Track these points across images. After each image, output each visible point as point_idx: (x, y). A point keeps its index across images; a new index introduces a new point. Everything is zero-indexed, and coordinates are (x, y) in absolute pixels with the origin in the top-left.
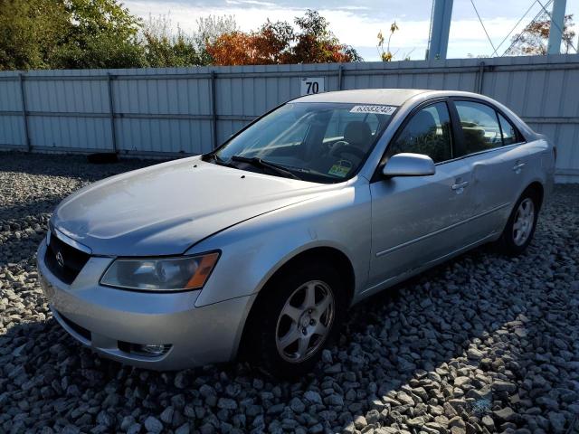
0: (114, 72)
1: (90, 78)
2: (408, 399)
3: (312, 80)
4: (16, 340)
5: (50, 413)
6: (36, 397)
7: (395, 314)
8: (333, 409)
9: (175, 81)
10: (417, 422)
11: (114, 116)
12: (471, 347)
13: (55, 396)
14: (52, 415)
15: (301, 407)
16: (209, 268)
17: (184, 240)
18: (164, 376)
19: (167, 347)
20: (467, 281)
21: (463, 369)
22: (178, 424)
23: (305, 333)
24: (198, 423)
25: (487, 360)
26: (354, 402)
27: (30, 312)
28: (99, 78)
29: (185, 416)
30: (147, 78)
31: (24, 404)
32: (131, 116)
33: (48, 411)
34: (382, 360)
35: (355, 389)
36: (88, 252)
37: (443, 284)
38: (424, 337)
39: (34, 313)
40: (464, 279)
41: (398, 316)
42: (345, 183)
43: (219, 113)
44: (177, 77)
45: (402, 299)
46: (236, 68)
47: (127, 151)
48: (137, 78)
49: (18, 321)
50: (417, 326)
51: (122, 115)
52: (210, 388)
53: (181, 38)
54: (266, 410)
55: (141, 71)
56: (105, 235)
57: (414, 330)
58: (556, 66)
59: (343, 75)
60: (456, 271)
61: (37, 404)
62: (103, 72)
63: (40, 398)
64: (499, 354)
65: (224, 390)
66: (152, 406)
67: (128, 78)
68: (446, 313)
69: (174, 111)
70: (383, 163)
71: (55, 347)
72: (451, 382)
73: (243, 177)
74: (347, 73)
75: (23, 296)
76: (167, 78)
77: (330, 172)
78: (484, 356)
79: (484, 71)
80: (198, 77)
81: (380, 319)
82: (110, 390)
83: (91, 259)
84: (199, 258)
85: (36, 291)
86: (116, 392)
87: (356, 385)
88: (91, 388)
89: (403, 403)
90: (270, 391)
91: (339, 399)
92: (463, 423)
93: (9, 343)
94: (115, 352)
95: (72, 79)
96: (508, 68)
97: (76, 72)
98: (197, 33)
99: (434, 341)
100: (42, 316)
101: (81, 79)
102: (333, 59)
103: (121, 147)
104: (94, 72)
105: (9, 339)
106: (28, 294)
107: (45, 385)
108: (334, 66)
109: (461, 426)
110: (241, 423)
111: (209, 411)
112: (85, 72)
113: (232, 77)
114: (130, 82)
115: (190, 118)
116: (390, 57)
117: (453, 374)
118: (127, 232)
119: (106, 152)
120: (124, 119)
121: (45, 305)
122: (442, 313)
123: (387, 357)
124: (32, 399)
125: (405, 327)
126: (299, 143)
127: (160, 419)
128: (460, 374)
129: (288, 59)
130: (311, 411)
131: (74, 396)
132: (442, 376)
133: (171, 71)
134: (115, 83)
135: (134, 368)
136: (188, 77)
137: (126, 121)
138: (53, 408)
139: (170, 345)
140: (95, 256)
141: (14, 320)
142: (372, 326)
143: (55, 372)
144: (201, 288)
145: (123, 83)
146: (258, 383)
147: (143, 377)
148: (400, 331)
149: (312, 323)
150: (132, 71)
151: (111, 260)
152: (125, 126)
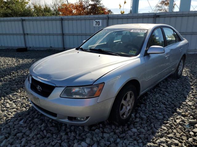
0: (23, 18)
1: (15, 21)
2: (165, 128)
3: (97, 21)
4: (19, 118)
5: (44, 144)
6: (36, 139)
7: (148, 100)
8: (142, 134)
9: (47, 22)
10: (171, 136)
11: (24, 34)
12: (177, 110)
13: (43, 138)
14: (45, 145)
15: (132, 134)
16: (101, 89)
17: (92, 79)
18: (80, 127)
19: (87, 118)
20: (167, 88)
21: (177, 117)
22: (92, 144)
23: (127, 109)
24: (98, 143)
25: (183, 113)
26: (148, 131)
27: (19, 108)
28: (18, 20)
29: (94, 141)
30: (36, 20)
31: (33, 142)
32: (31, 34)
33: (43, 143)
34: (150, 116)
35: (147, 126)
36: (54, 85)
37: (160, 89)
38: (161, 107)
39: (21, 108)
40: (166, 87)
41: (150, 101)
42: (136, 57)
43: (64, 33)
44: (48, 20)
45: (149, 95)
46: (70, 17)
47: (30, 47)
48: (33, 20)
49: (16, 111)
50: (157, 104)
51: (28, 34)
52: (98, 130)
53: (46, 5)
54: (119, 136)
55: (34, 18)
56: (60, 79)
57: (157, 105)
58: (179, 15)
59: (108, 19)
60: (162, 84)
61: (37, 141)
62: (19, 18)
63: (38, 139)
64: (187, 111)
65: (103, 130)
66: (80, 138)
67: (29, 20)
68: (165, 99)
69: (47, 32)
70: (147, 49)
71: (36, 120)
72: (175, 121)
73: (99, 56)
74: (110, 18)
75: (14, 102)
76: (44, 20)
77: (129, 53)
78: (182, 112)
79: (156, 17)
80: (56, 20)
81: (144, 102)
82: (62, 134)
83: (56, 88)
84: (97, 86)
85: (18, 100)
86: (65, 135)
87: (146, 125)
88: (55, 133)
89: (164, 130)
90: (118, 129)
91: (143, 130)
92: (185, 134)
93: (16, 120)
94: (66, 120)
95: (7, 21)
96: (163, 16)
97: (9, 18)
98: (52, 4)
99: (164, 108)
100: (24, 109)
101: (11, 21)
102: (104, 13)
103: (28, 46)
104: (16, 18)
105: (16, 118)
106: (16, 101)
107: (38, 134)
108: (105, 16)
109: (184, 136)
110: (113, 141)
111: (101, 138)
112: (12, 18)
113: (68, 20)
114: (30, 22)
115: (53, 35)
116: (124, 12)
117: (175, 119)
118: (68, 78)
119: (22, 47)
120: (28, 36)
121: (24, 105)
122: (164, 99)
123: (152, 115)
124: (35, 139)
125: (153, 104)
126: (106, 43)
127: (86, 142)
128: (177, 119)
129: (88, 13)
130: (135, 135)
131: (50, 137)
132: (172, 120)
133: (45, 18)
134: (24, 22)
135: (68, 125)
136: (52, 20)
137: (29, 36)
138: (44, 142)
139: (88, 117)
140: (57, 87)
141: (14, 111)
142: (142, 105)
143: (39, 129)
144: (99, 96)
145: (27, 22)
146: (113, 127)
147: (72, 128)
148: (152, 106)
149: (129, 105)
150: (30, 18)
151: (65, 88)
152: (29, 38)
